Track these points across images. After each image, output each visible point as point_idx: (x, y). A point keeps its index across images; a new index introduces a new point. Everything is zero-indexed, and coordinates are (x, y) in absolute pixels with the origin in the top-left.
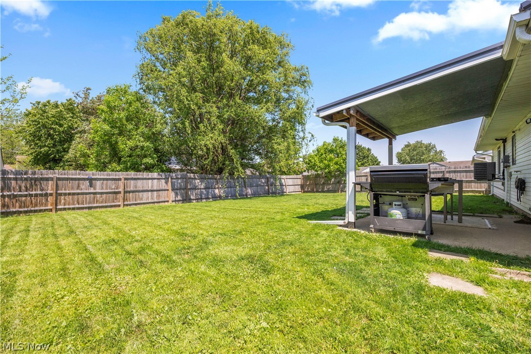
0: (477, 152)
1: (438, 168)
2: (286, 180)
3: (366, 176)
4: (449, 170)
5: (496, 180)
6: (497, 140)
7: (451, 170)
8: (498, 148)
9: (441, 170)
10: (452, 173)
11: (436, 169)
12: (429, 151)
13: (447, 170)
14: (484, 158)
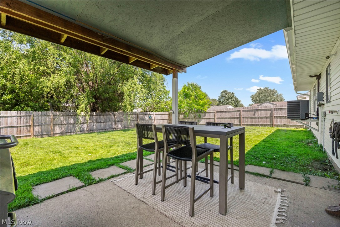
0: (297, 92)
1: (268, 106)
2: (155, 116)
3: (214, 112)
4: (276, 108)
5: (310, 119)
6: (311, 76)
7: (278, 108)
8: (314, 87)
9: (270, 108)
10: (279, 110)
11: (266, 107)
12: (273, 94)
13: (274, 108)
14: (305, 98)
